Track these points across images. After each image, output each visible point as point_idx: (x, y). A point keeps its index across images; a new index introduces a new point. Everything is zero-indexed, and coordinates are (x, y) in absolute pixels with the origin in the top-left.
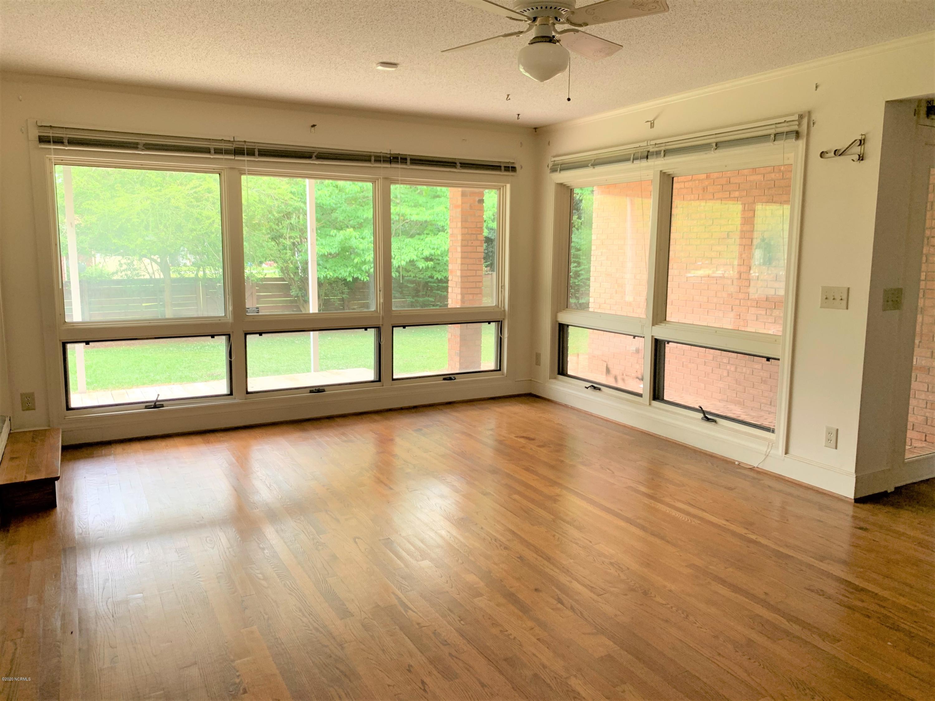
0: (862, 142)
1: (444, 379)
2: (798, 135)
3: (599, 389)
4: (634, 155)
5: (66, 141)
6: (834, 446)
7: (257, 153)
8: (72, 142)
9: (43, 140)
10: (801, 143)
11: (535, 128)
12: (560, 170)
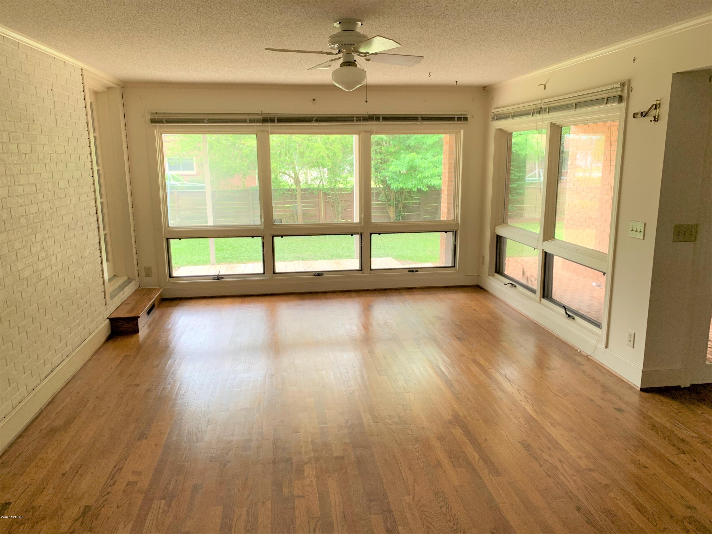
0: (656, 106)
1: (409, 271)
2: (620, 99)
3: (515, 287)
4: (533, 110)
5: (164, 121)
6: (632, 346)
7: (276, 120)
8: (168, 121)
9: (153, 121)
10: (623, 105)
11: (484, 88)
12: (496, 119)
